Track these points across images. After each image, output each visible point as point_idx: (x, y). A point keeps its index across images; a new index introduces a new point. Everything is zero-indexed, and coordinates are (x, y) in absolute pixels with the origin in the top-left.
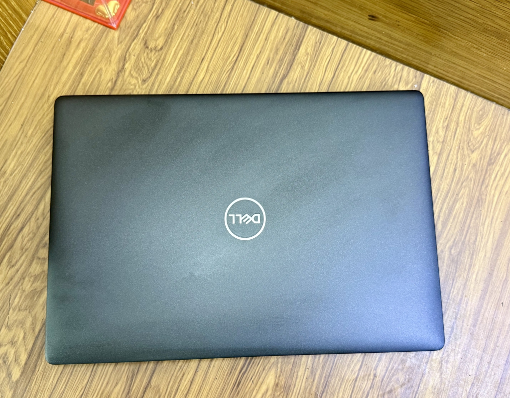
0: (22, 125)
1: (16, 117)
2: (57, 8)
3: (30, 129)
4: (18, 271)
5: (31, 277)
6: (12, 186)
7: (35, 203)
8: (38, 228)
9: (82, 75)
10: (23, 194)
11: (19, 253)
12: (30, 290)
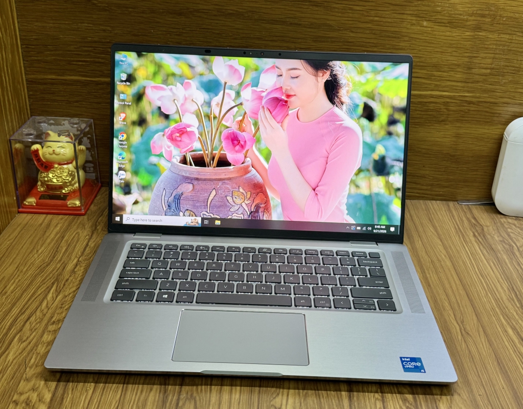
0: (17, 268)
1: (10, 265)
2: (33, 214)
3: (24, 268)
4: (30, 343)
5: (44, 343)
6: (14, 298)
7: (37, 303)
8: (45, 315)
9: (63, 237)
10: (25, 301)
11: (28, 332)
12: (45, 352)
